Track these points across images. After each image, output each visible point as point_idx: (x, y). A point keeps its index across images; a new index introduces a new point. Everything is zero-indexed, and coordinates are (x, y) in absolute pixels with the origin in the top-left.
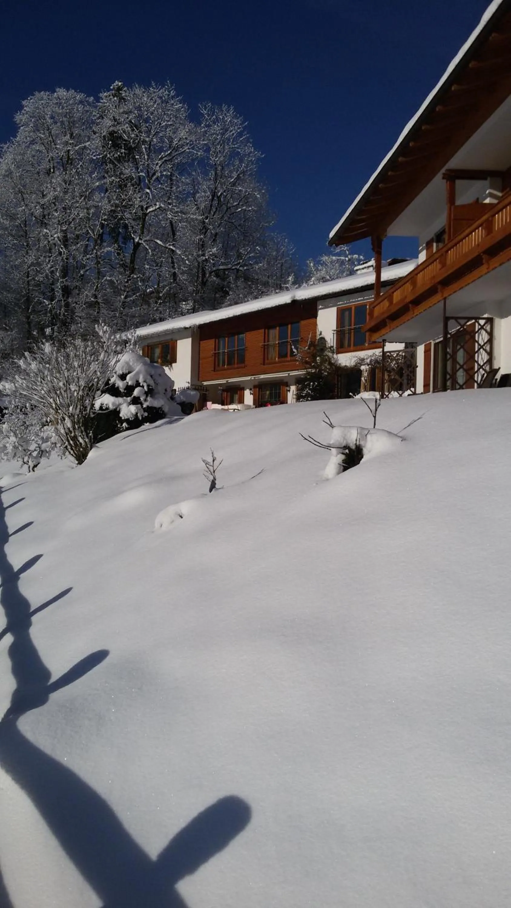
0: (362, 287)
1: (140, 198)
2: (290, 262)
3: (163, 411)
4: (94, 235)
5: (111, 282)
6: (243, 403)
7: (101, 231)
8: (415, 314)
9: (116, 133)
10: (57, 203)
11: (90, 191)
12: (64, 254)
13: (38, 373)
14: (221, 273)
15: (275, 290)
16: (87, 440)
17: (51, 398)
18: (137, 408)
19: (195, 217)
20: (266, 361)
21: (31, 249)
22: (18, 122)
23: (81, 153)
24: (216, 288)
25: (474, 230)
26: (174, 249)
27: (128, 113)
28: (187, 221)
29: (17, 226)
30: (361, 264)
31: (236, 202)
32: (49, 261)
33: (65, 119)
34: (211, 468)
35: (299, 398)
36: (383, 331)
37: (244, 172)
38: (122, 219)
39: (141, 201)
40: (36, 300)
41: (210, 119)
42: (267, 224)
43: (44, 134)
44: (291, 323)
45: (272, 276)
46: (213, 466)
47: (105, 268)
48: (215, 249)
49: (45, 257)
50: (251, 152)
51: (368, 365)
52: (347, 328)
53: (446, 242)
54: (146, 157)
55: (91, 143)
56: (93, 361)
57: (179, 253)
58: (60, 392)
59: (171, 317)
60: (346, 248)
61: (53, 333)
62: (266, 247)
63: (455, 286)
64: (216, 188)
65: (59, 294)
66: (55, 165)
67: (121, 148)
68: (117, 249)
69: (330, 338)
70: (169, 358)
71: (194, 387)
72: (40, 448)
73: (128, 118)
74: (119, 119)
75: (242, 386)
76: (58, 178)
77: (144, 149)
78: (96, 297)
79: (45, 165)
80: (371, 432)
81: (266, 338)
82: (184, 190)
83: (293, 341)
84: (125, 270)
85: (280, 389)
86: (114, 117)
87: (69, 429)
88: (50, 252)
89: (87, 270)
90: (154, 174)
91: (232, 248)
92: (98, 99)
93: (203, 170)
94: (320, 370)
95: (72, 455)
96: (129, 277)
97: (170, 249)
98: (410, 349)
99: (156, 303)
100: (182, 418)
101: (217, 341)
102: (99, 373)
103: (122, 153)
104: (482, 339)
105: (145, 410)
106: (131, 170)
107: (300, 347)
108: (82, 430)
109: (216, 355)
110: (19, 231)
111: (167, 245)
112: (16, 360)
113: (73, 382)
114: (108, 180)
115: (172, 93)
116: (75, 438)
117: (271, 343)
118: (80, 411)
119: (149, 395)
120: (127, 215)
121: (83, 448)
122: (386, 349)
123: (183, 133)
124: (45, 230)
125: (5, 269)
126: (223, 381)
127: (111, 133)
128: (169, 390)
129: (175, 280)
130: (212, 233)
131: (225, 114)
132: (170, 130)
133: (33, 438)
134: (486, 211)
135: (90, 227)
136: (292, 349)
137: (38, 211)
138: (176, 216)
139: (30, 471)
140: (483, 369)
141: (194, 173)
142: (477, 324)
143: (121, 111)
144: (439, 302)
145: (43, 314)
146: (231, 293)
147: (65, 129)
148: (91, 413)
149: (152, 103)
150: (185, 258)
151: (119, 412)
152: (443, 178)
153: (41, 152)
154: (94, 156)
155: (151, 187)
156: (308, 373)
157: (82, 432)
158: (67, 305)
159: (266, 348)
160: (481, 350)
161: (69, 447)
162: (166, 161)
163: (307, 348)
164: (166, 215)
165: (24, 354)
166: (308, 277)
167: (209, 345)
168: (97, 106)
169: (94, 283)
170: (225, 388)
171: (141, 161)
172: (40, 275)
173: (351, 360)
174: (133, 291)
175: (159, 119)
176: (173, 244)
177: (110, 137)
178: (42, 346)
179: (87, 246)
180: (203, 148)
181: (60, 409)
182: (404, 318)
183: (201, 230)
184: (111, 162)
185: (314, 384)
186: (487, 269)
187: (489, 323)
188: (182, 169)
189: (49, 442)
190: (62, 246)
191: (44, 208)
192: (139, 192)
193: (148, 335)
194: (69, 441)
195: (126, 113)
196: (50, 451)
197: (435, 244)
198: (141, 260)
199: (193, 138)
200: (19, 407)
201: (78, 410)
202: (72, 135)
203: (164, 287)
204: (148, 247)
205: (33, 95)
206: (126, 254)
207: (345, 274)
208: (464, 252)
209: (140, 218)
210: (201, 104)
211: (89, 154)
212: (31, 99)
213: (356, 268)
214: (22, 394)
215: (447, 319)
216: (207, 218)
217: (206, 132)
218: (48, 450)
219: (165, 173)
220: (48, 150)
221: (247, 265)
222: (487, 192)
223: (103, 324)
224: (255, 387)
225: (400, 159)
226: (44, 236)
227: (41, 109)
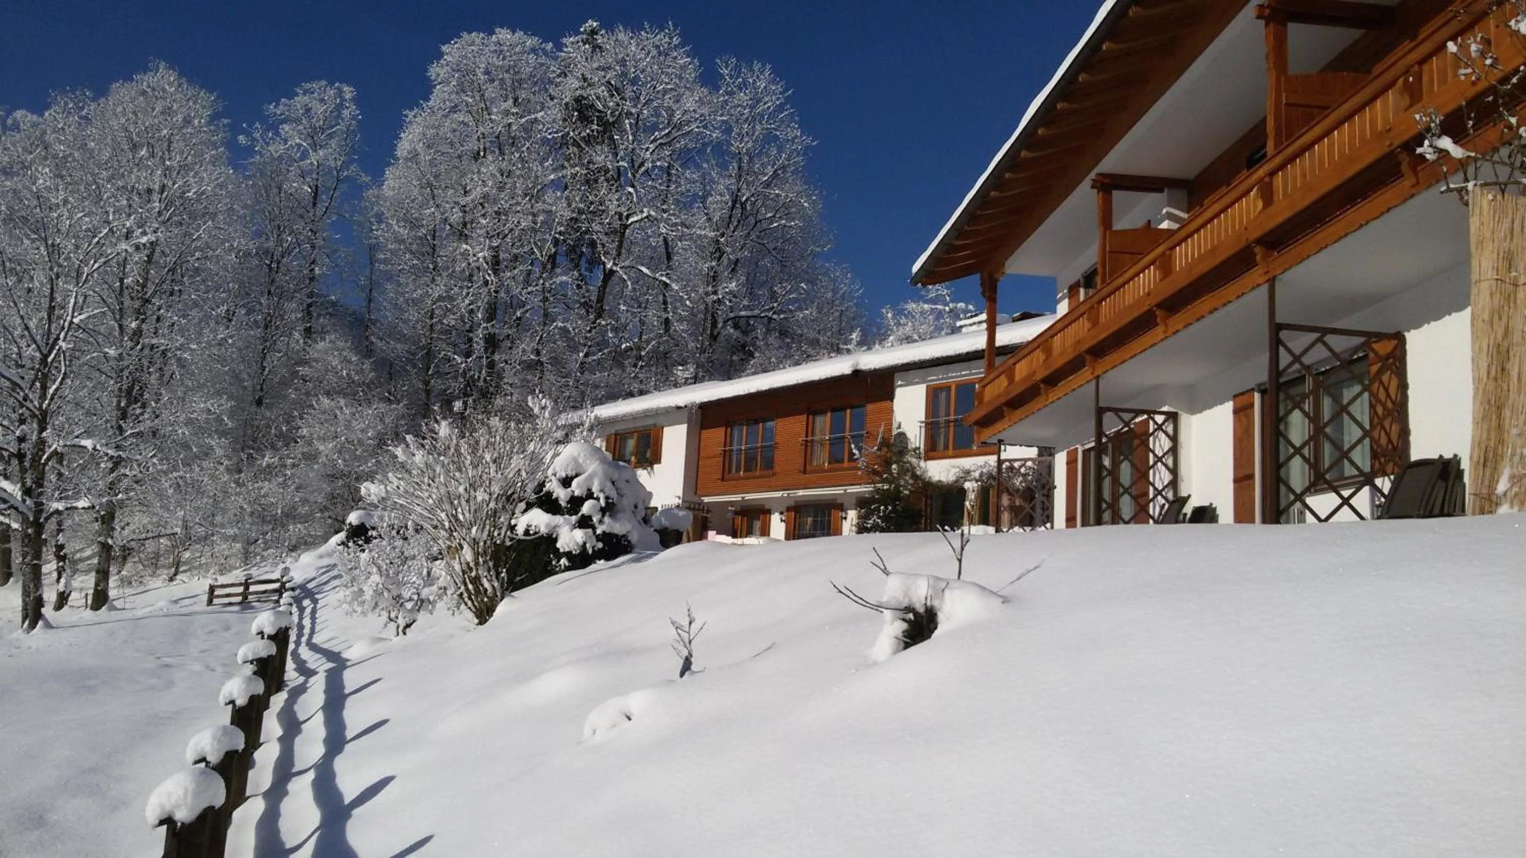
0: (967, 353)
1: (617, 200)
2: (855, 309)
3: (629, 542)
4: (542, 256)
5: (564, 330)
6: (769, 535)
7: (553, 250)
8: (1050, 400)
9: (585, 99)
10: (486, 205)
11: (539, 187)
12: (492, 284)
13: (425, 470)
14: (742, 323)
15: (829, 353)
16: (496, 584)
17: (443, 511)
18: (586, 534)
19: (703, 233)
20: (808, 468)
21: (440, 275)
22: (433, 78)
23: (527, 129)
24: (733, 346)
25: (1143, 271)
26: (668, 281)
27: (605, 69)
28: (691, 239)
29: (421, 238)
30: (968, 318)
31: (770, 212)
32: (468, 294)
33: (506, 76)
34: (685, 636)
35: (862, 529)
36: (999, 426)
37: (784, 168)
38: (587, 232)
39: (619, 206)
40: (441, 356)
41: (733, 83)
42: (819, 249)
43: (473, 97)
44: (852, 407)
45: (825, 330)
46: (689, 633)
47: (555, 307)
48: (734, 284)
49: (461, 288)
50: (796, 137)
51: (977, 481)
52: (942, 419)
53: (1099, 287)
54: (631, 138)
55: (546, 113)
56: (517, 453)
57: (676, 288)
58: (459, 502)
59: (657, 388)
60: (946, 291)
61: (465, 409)
62: (817, 285)
63: (1114, 357)
64: (739, 190)
65: (479, 346)
66: (488, 145)
67: (592, 122)
68: (577, 279)
69: (915, 436)
70: (648, 455)
71: (687, 505)
72: (418, 594)
73: (605, 77)
74: (591, 79)
75: (767, 507)
76: (490, 166)
77: (628, 126)
78: (538, 353)
79: (472, 145)
80: (952, 584)
81: (810, 429)
82: (689, 191)
83: (852, 437)
84: (588, 312)
85: (830, 515)
86: (583, 75)
87: (468, 564)
88: (470, 281)
89: (527, 311)
90: (642, 164)
91: (762, 285)
92: (559, 47)
93: (721, 160)
94: (898, 486)
95: (470, 608)
96: (594, 323)
97: (660, 281)
98: (1046, 458)
99: (635, 366)
100: (656, 554)
101: (729, 429)
102: (524, 474)
103: (593, 131)
104: (1160, 446)
105: (599, 538)
106: (606, 157)
107: (864, 446)
108: (489, 568)
109: (726, 455)
110: (423, 245)
111: (657, 275)
112: (390, 448)
113: (481, 485)
114: (568, 172)
115: (676, 40)
116: (476, 581)
117: (817, 438)
118: (489, 535)
119: (608, 514)
120: (596, 227)
121: (488, 597)
122: (1004, 456)
123: (690, 103)
124: (464, 246)
125: (397, 304)
126: (736, 498)
127: (578, 100)
128: (640, 506)
129: (667, 330)
130: (729, 259)
131: (758, 77)
132: (670, 98)
133: (414, 579)
134: (1161, 241)
135: (536, 244)
136: (850, 450)
137: (456, 216)
138: (672, 231)
139: (398, 634)
140: (1163, 497)
141: (705, 165)
142: (1151, 422)
143: (595, 65)
144: (1088, 382)
145: (452, 378)
146: (757, 354)
147: (506, 90)
148: (507, 540)
149: (643, 56)
150: (685, 297)
151: (556, 540)
152: (1093, 187)
153: (466, 124)
154: (550, 134)
155: (636, 184)
156: (878, 491)
157: (489, 571)
158: (491, 365)
159: (808, 445)
160: (1159, 464)
161: (465, 595)
162: (660, 144)
163: (876, 448)
164: (659, 228)
165: (405, 439)
166: (883, 335)
167: (715, 436)
168: (558, 57)
169: (536, 331)
170: (739, 508)
171: (622, 144)
172: (452, 316)
173: (948, 471)
174: (598, 345)
175: (652, 80)
176: (667, 274)
177: (575, 106)
178: (436, 425)
179: (529, 273)
180: (721, 127)
181: (456, 530)
182: (1033, 406)
183: (712, 253)
184: (576, 144)
185: (886, 508)
186: (1165, 332)
187: (1171, 420)
188: (687, 158)
189: (435, 586)
190: (490, 272)
191: (465, 212)
192: (617, 191)
193: (617, 417)
194: (466, 585)
195: (603, 70)
196: (435, 601)
197: (1082, 291)
198: (614, 298)
199: (705, 110)
200: (396, 527)
201: (486, 533)
202: (516, 100)
203: (648, 342)
204: (625, 277)
205: (460, 37)
206: (591, 288)
207: (943, 333)
208: (1127, 303)
209: (617, 232)
210: (721, 59)
211: (541, 130)
212: (456, 43)
213: (959, 324)
214: (396, 502)
215: (1100, 412)
216: (723, 235)
217: (726, 102)
218: (431, 598)
219: (658, 164)
220: (477, 121)
221: (784, 312)
222: (1164, 211)
223: (540, 396)
224: (789, 509)
225: (1024, 154)
226: (461, 254)
227: (470, 59)
